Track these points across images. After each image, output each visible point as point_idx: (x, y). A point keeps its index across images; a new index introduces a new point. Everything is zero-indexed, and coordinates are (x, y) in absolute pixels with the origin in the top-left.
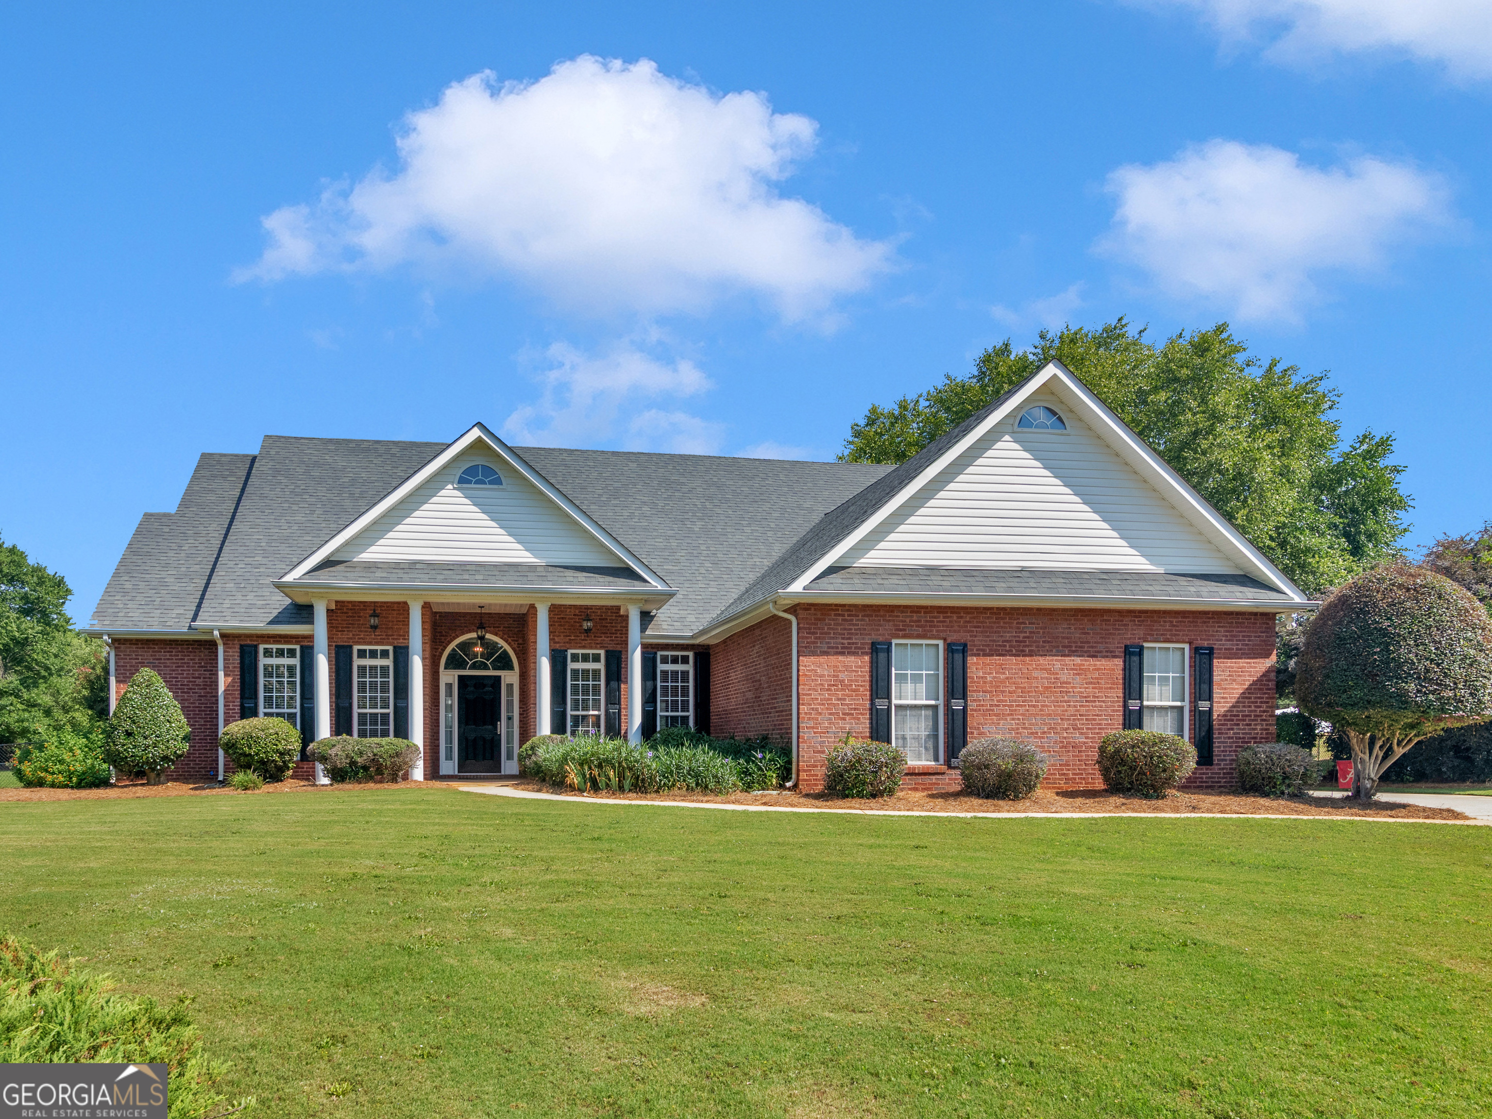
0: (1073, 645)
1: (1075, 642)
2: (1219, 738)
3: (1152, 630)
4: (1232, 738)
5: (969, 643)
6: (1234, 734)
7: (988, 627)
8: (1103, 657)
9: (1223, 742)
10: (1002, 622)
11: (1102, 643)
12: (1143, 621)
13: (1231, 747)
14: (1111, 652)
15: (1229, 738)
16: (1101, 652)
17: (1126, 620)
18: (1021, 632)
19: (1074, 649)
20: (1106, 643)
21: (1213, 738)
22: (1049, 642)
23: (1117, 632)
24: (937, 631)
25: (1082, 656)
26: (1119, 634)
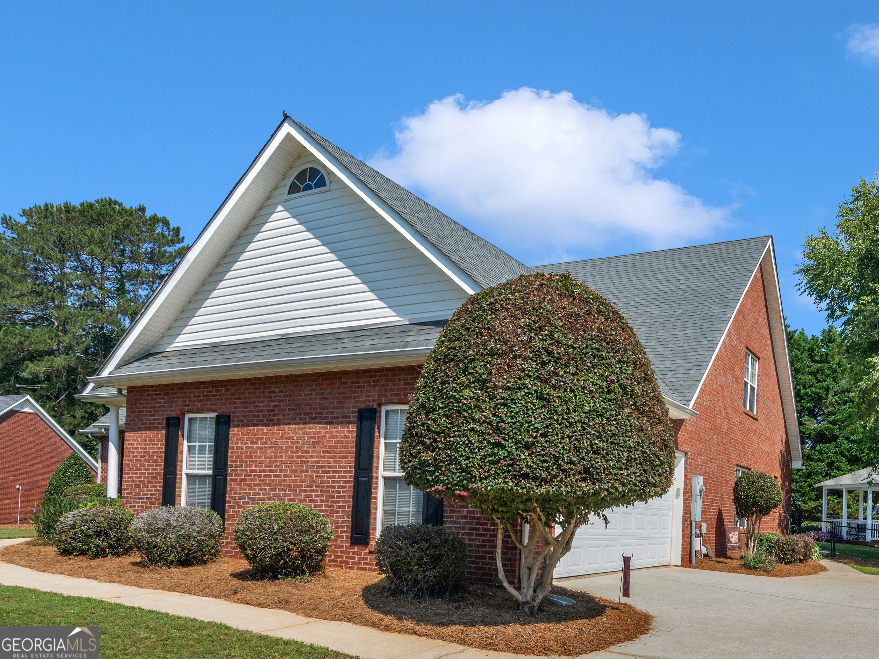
0: (314, 412)
1: (315, 409)
2: (451, 517)
3: (386, 390)
4: (466, 517)
5: (232, 415)
6: (468, 512)
7: (247, 398)
8: (339, 423)
9: (455, 523)
10: (257, 391)
11: (338, 408)
12: (378, 381)
13: (464, 529)
14: (347, 417)
15: (462, 517)
16: (337, 418)
17: (362, 381)
18: (271, 401)
19: (314, 415)
20: (343, 407)
21: (442, 517)
22: (293, 410)
23: (353, 395)
24: (211, 404)
25: (321, 423)
26: (354, 397)
